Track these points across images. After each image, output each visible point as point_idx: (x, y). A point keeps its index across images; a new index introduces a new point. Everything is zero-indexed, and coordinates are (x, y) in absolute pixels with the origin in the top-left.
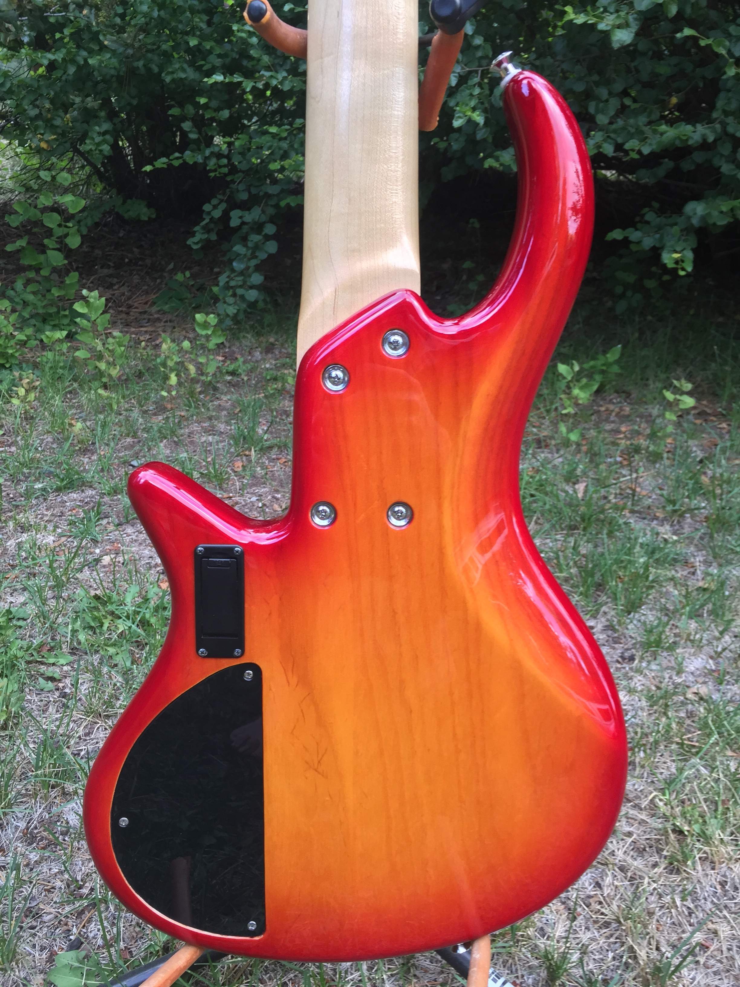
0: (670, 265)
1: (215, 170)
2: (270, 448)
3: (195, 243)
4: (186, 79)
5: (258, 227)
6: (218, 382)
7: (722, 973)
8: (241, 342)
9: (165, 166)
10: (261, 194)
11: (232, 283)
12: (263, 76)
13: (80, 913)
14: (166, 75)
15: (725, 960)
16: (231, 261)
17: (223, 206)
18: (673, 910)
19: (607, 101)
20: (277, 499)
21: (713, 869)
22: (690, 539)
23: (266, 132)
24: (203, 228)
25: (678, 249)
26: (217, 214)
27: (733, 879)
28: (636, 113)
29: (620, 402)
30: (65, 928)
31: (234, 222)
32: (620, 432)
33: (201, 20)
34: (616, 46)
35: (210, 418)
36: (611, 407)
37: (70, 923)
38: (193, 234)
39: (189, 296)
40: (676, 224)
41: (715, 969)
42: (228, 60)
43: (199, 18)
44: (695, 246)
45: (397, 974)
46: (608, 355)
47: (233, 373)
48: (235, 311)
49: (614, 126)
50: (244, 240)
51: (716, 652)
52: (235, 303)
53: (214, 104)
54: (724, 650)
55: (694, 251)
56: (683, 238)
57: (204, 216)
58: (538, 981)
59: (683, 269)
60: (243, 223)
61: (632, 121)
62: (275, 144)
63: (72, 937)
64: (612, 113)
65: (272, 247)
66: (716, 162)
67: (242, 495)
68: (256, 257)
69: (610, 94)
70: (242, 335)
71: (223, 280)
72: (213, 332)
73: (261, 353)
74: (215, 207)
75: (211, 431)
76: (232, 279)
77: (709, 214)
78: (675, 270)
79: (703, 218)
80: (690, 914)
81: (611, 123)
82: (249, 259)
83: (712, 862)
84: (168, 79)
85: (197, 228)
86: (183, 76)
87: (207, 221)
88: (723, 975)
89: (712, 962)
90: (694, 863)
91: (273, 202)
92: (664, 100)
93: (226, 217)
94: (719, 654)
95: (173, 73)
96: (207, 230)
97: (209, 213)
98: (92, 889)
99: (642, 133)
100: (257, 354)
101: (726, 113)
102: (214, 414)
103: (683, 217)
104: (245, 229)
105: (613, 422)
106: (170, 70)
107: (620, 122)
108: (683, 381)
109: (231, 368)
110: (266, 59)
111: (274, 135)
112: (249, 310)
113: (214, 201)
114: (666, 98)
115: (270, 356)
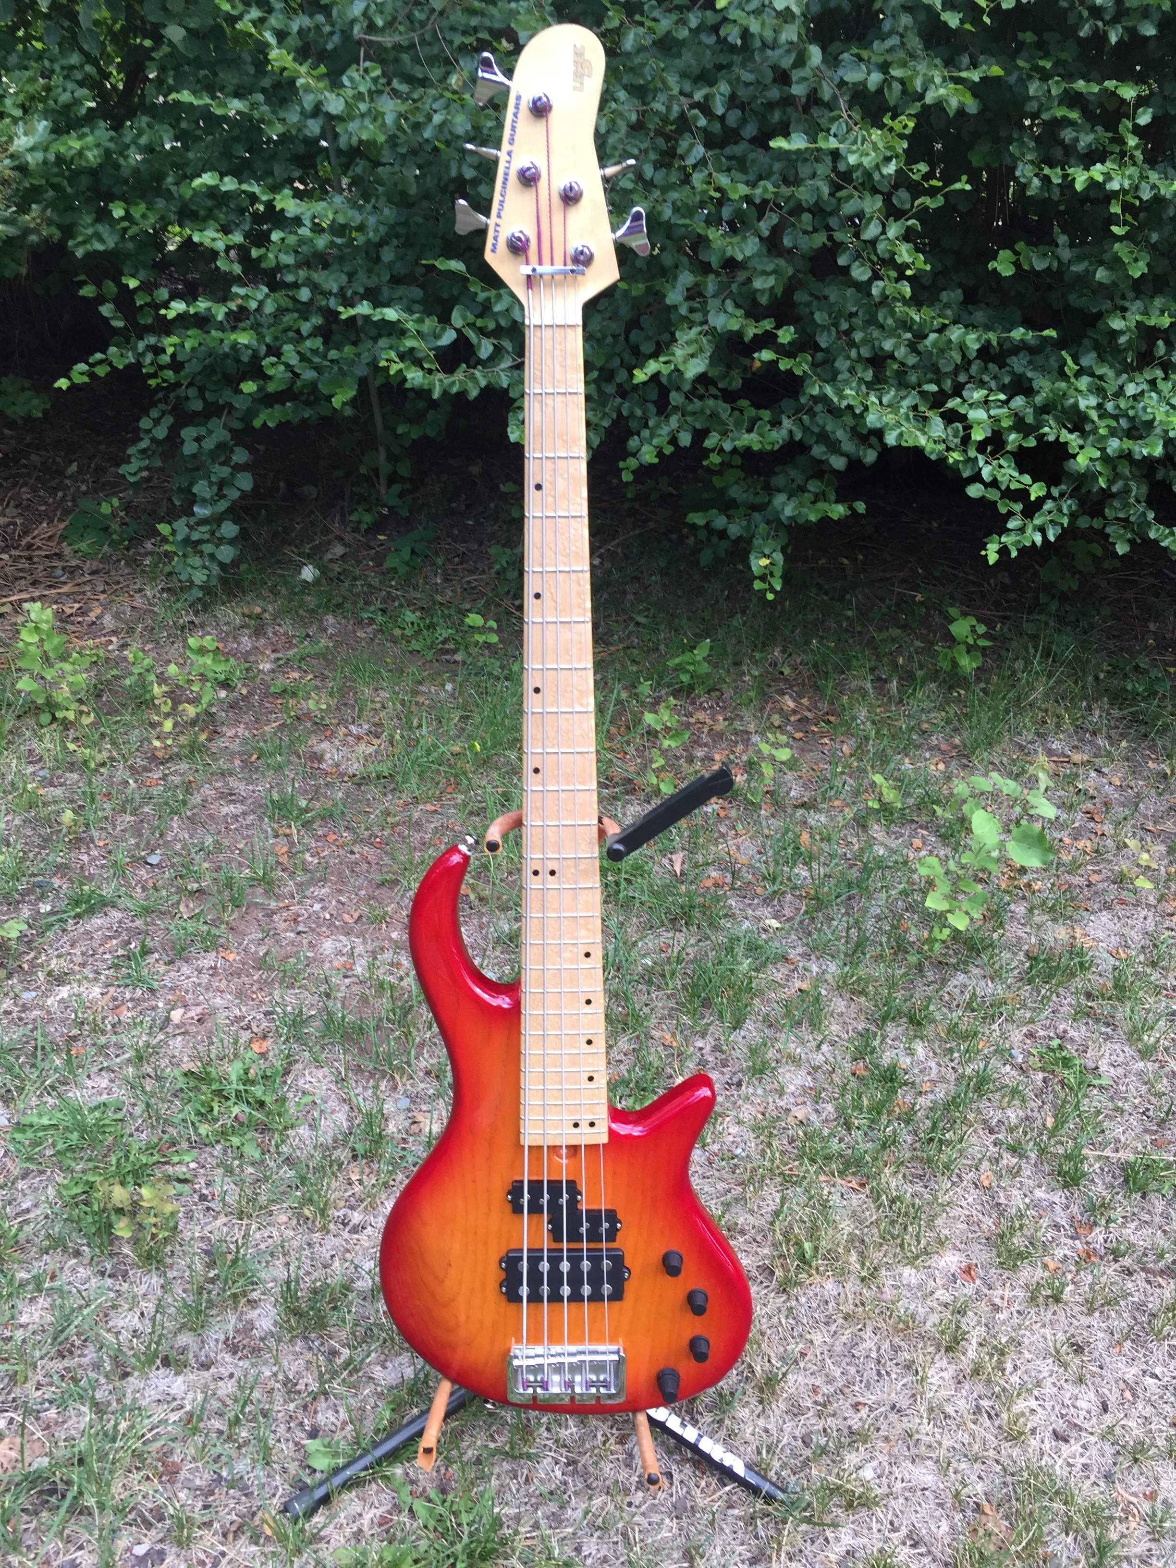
1: (154, 376)
3: (130, 473)
8: (217, 618)
9: (86, 378)
10: (221, 402)
11: (195, 536)
12: (236, 294)
14: (75, 245)
16: (187, 506)
17: (168, 420)
20: (343, 904)
24: (142, 451)
25: (767, 553)
26: (161, 432)
30: (297, 1421)
31: (189, 447)
36: (702, 716)
37: (300, 1416)
38: (128, 459)
41: (811, 1371)
44: (785, 547)
45: (575, 1420)
46: (696, 652)
48: (205, 578)
50: (204, 473)
52: (203, 566)
56: (772, 535)
57: (142, 435)
60: (202, 449)
63: (307, 1428)
65: (245, 482)
67: (300, 902)
68: (224, 496)
74: (157, 422)
76: (193, 529)
82: (215, 501)
84: (79, 252)
85: (132, 451)
87: (146, 441)
89: (809, 1365)
93: (174, 439)
96: (147, 454)
97: (149, 431)
106: (80, 237)
112: (223, 574)
113: (154, 413)
115: (262, 641)
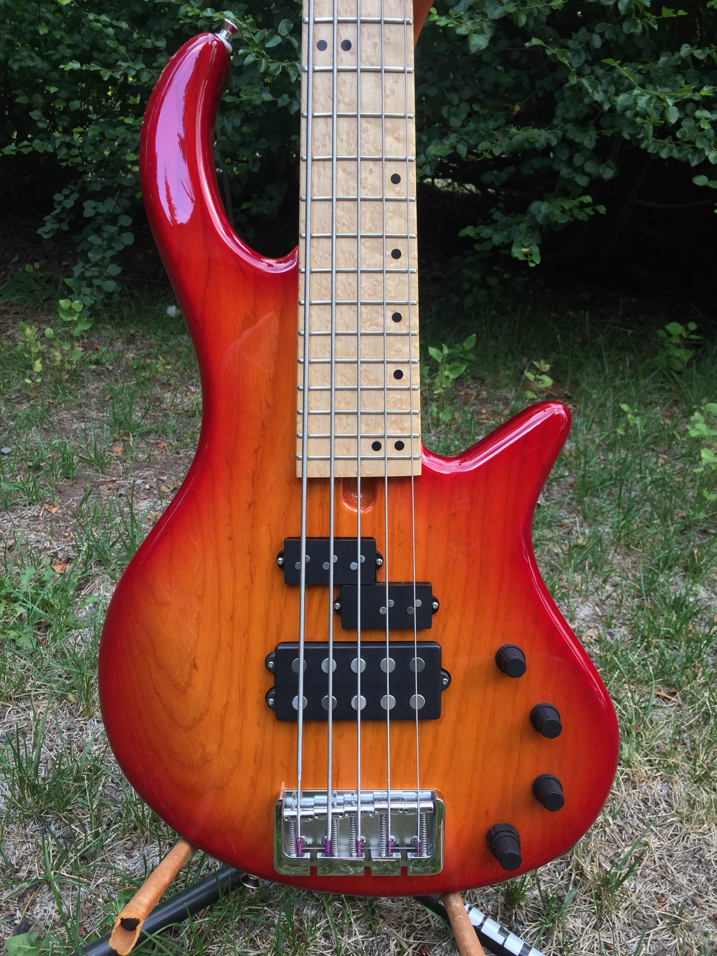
0: (521, 258)
1: (66, 160)
2: (149, 433)
3: (45, 232)
4: (34, 67)
5: (113, 219)
6: (82, 371)
7: (659, 881)
8: (99, 333)
9: (14, 153)
10: (115, 185)
11: (88, 274)
12: (120, 66)
13: (21, 897)
14: (14, 62)
15: (658, 869)
16: (84, 253)
17: (75, 196)
18: (607, 829)
19: (458, 106)
20: (163, 481)
21: (634, 788)
22: (560, 504)
23: (122, 123)
24: (54, 217)
25: (526, 244)
26: (69, 204)
27: (653, 795)
28: (485, 118)
29: (477, 387)
30: (7, 913)
31: (88, 213)
32: (481, 414)
33: (49, 11)
34: (473, 50)
35: (80, 406)
36: (469, 391)
37: (12, 907)
38: (44, 224)
39: (39, 288)
40: (522, 222)
41: (650, 878)
42: (78, 51)
43: (47, 8)
44: (540, 242)
45: (362, 917)
46: (464, 344)
47: (97, 362)
48: (93, 302)
49: (466, 129)
50: (98, 231)
51: (601, 600)
52: (92, 294)
53: (64, 94)
54: (607, 598)
55: (540, 246)
56: (529, 235)
57: (55, 206)
58: (497, 907)
59: (532, 262)
60: (98, 214)
61: (482, 125)
62: (130, 137)
63: (17, 922)
64: (464, 117)
65: (128, 239)
66: (556, 166)
67: (126, 479)
68: (112, 248)
69: (460, 99)
70: (100, 326)
71: (77, 270)
72: (79, 318)
73: (123, 344)
74: (67, 197)
75: (83, 418)
76: (87, 270)
77: (552, 213)
78: (526, 263)
79: (547, 217)
80: (621, 831)
81: (463, 126)
82: (105, 250)
83: (633, 782)
84: (16, 67)
85: (47, 218)
86: (31, 64)
87: (58, 210)
88: (660, 882)
89: (648, 871)
90: (618, 784)
91: (128, 193)
92: (509, 108)
93: (78, 207)
94: (603, 602)
95: (20, 60)
96: (58, 219)
97: (60, 203)
98: (30, 872)
99: (493, 135)
100: (119, 345)
101: (565, 121)
102: (83, 401)
103: (528, 216)
104: (100, 220)
105: (474, 404)
106: (17, 57)
107: (472, 126)
108: (542, 362)
109: (95, 357)
110: (122, 49)
111: (129, 127)
112: (106, 301)
113: (66, 191)
114: (511, 106)
115: (132, 346)
